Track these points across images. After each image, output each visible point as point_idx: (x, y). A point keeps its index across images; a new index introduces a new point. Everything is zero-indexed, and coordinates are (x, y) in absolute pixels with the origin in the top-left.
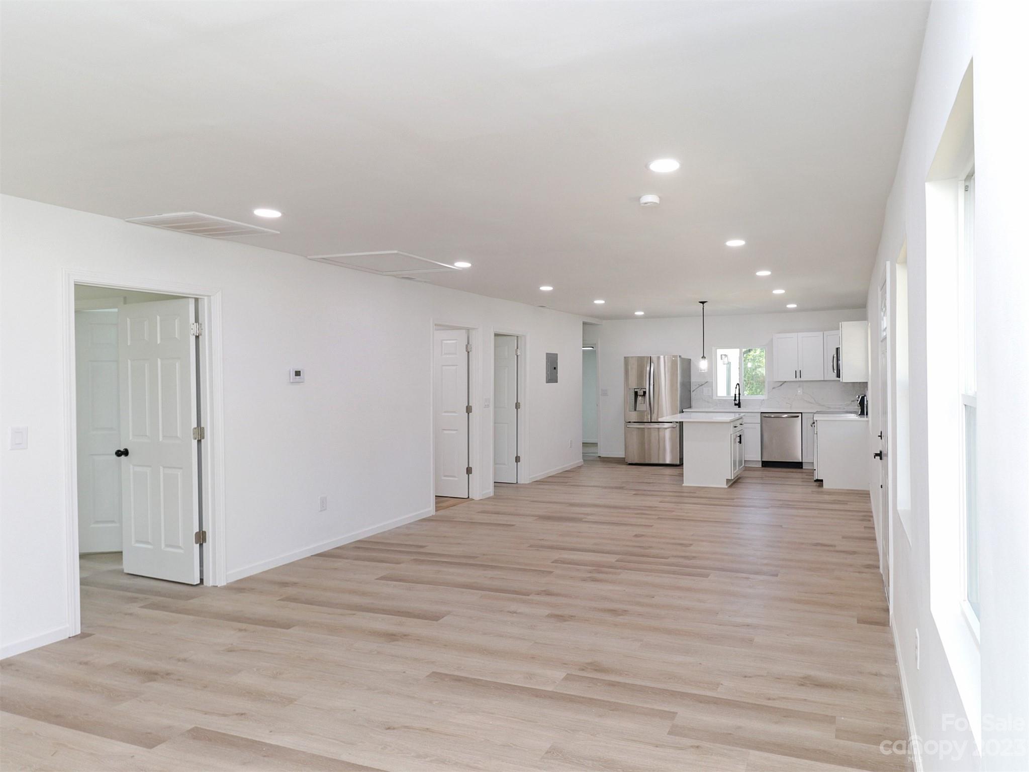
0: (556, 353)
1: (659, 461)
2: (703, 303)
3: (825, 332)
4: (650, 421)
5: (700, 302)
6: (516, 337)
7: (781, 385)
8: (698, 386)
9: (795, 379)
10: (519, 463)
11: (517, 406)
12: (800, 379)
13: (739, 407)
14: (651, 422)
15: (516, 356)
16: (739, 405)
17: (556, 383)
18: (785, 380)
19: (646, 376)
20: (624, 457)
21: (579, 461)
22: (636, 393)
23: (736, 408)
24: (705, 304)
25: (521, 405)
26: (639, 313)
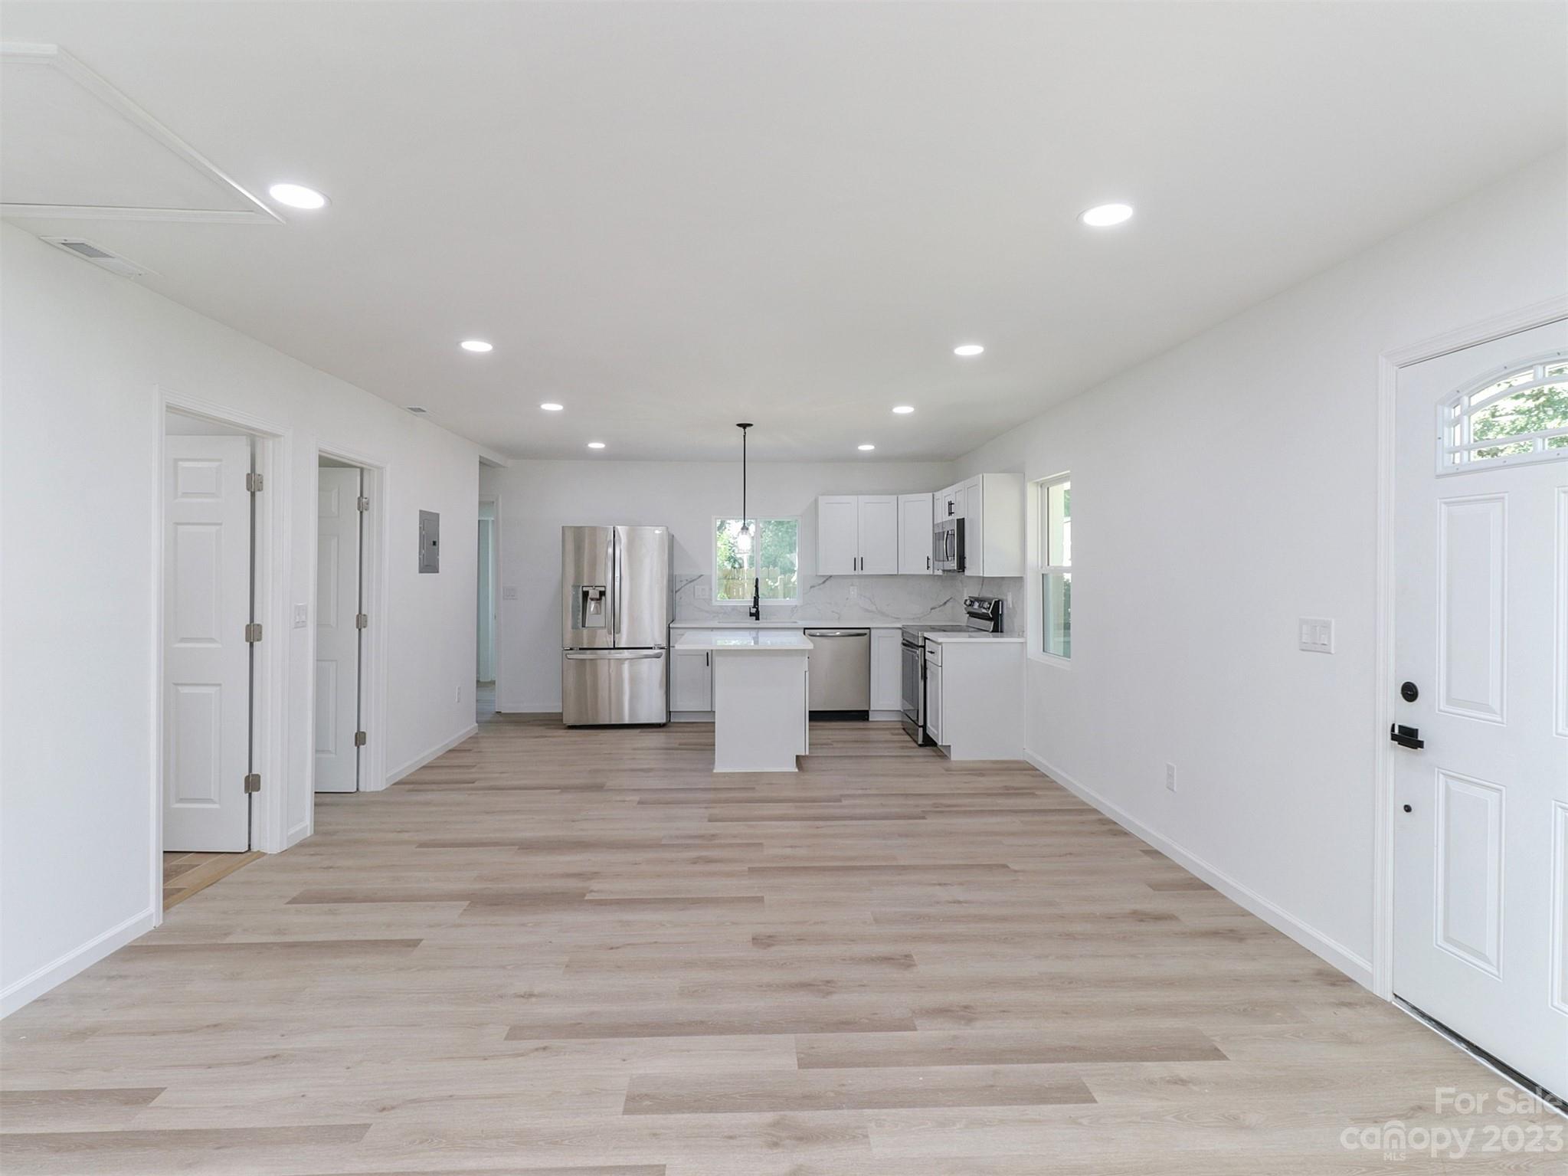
0: (437, 512)
1: (610, 721)
2: (744, 426)
3: (900, 497)
4: (612, 647)
5: (739, 425)
6: (358, 470)
7: (824, 582)
8: (685, 582)
9: (852, 572)
10: (362, 747)
11: (361, 622)
12: (860, 572)
13: (757, 619)
14: (614, 648)
15: (359, 512)
16: (756, 615)
17: (437, 574)
18: (831, 574)
19: (606, 564)
20: (561, 711)
21: (470, 726)
22: (586, 594)
23: (752, 622)
24: (748, 429)
25: (369, 619)
26: (596, 445)
